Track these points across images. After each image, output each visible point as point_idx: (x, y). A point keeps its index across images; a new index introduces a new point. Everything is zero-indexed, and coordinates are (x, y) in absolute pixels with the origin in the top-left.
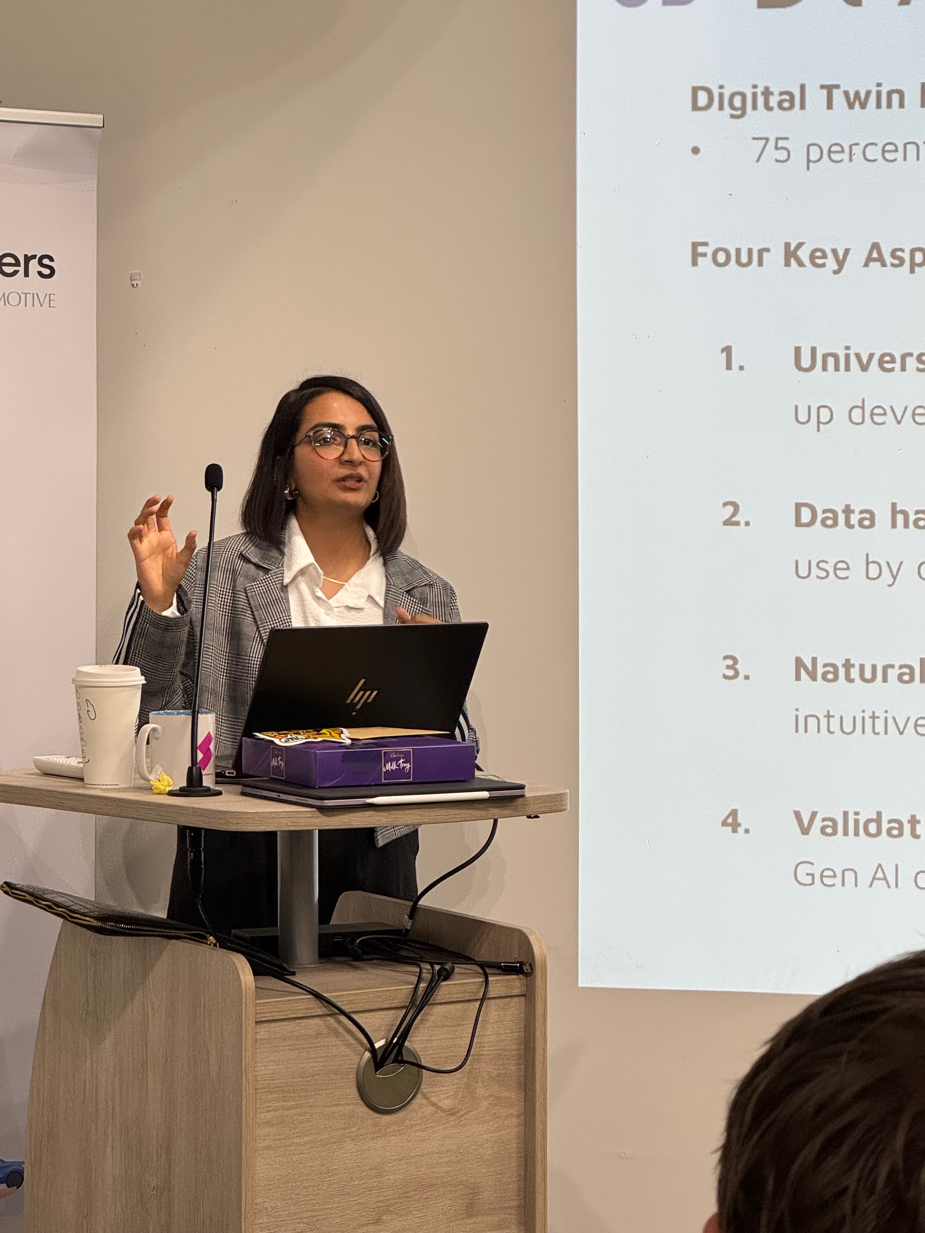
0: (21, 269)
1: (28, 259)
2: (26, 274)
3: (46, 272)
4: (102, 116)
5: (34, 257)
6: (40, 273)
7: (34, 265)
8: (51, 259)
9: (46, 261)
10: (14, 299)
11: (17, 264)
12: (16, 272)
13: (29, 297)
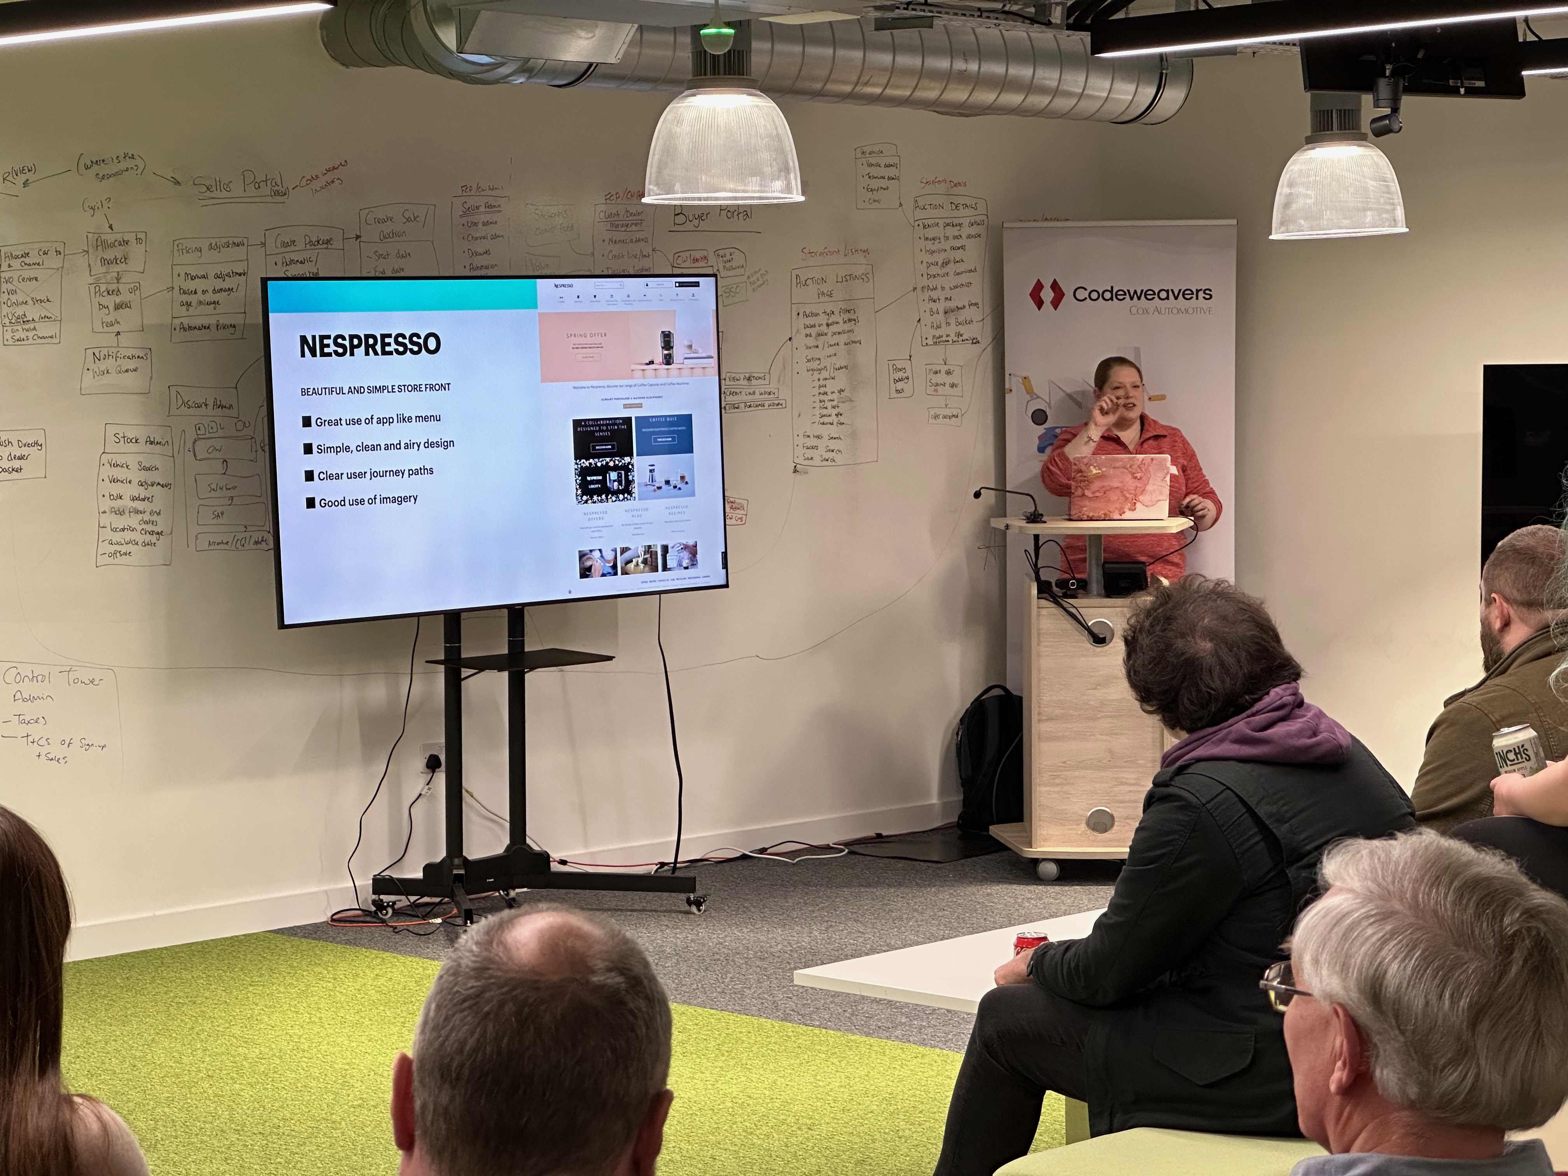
0: (1195, 296)
1: (1198, 291)
2: (1197, 298)
3: (1208, 297)
4: (1234, 222)
5: (1201, 290)
6: (1204, 298)
7: (1201, 294)
8: (1210, 291)
9: (1207, 292)
10: (1191, 311)
11: (1193, 294)
12: (1192, 298)
13: (1199, 309)
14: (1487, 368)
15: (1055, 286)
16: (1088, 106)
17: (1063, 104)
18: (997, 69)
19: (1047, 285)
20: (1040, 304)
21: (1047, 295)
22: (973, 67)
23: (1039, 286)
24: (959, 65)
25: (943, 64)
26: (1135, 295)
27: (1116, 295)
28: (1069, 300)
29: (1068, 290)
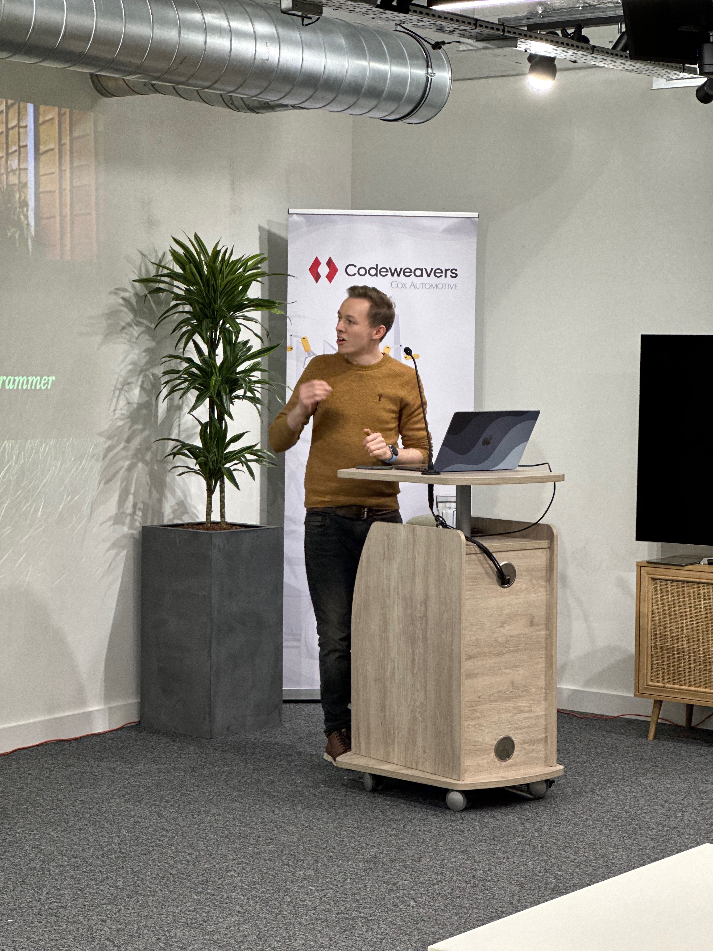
0: (444, 274)
1: (446, 270)
2: (446, 277)
3: (454, 275)
4: (478, 213)
5: (449, 270)
6: (451, 276)
7: (449, 273)
8: (456, 270)
9: (454, 271)
10: (440, 286)
11: (442, 272)
12: (441, 276)
13: (447, 285)
15: (330, 263)
19: (324, 262)
20: (317, 277)
21: (324, 270)
23: (317, 263)
26: (395, 272)
27: (380, 272)
28: (340, 275)
29: (340, 266)
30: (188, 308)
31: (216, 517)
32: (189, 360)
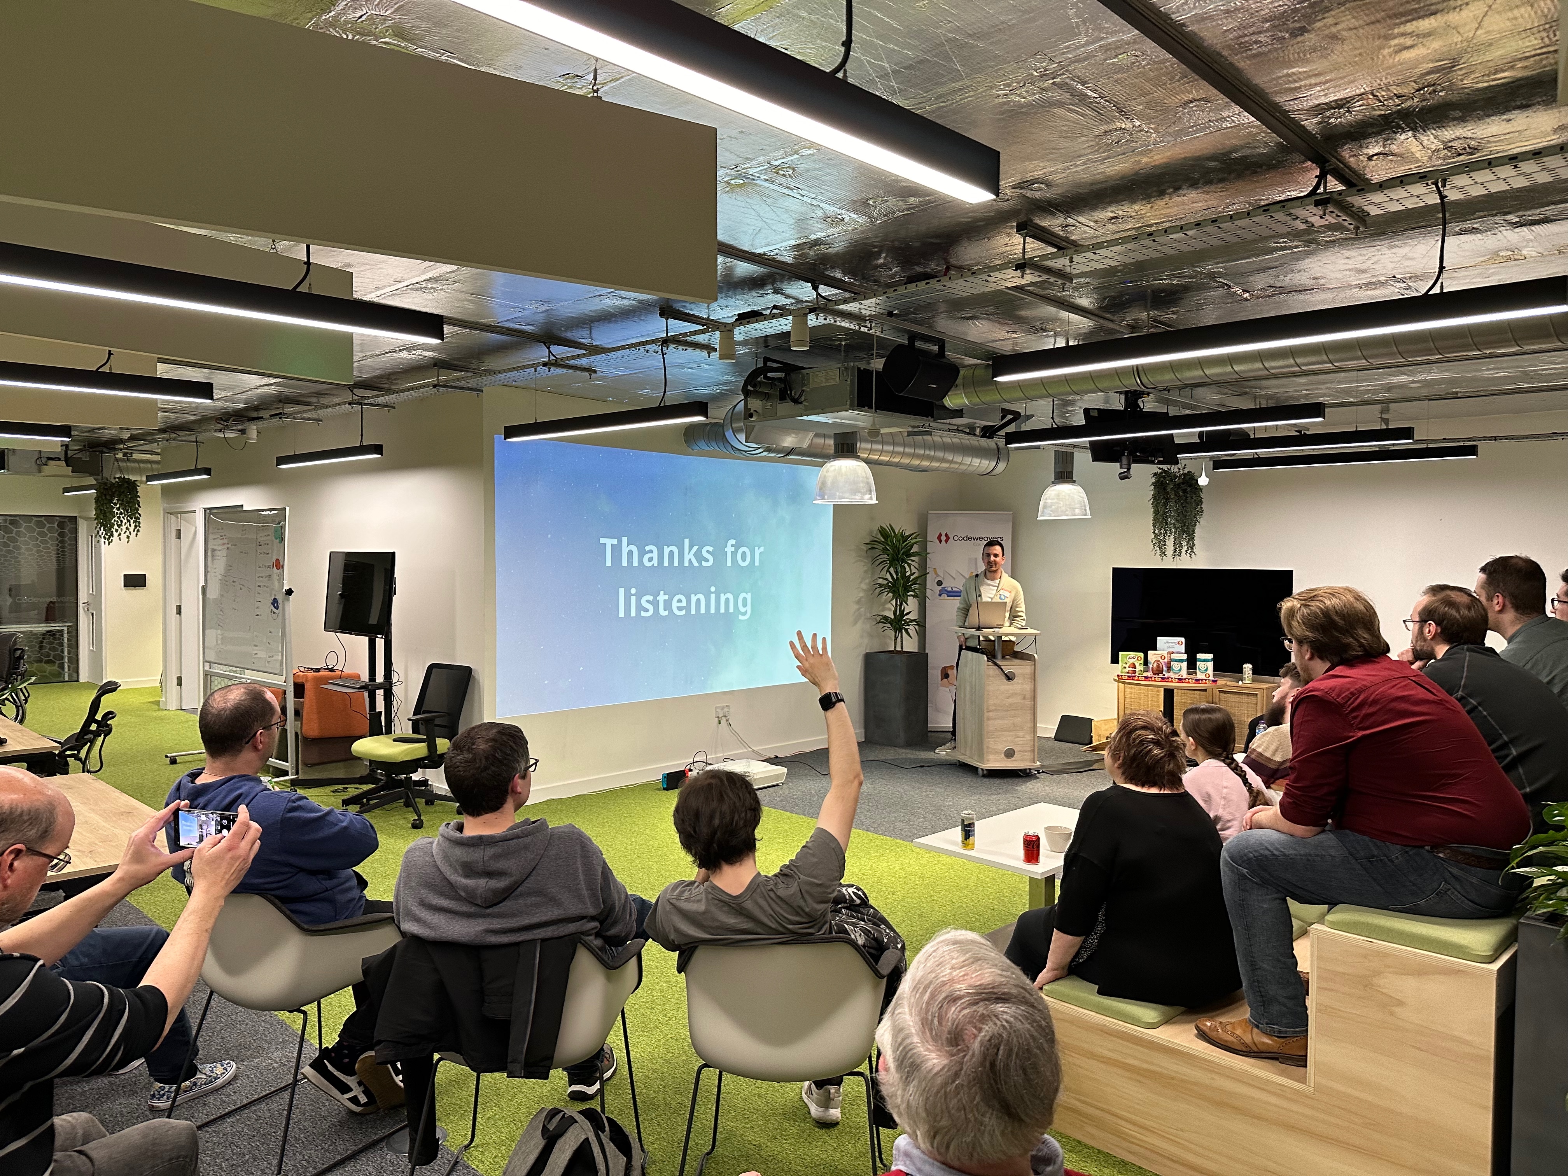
4: (1012, 512)
14: (1114, 569)
15: (946, 535)
16: (971, 469)
17: (963, 467)
18: (940, 454)
19: (944, 534)
20: (940, 541)
21: (943, 538)
22: (932, 453)
23: (940, 535)
24: (927, 452)
25: (922, 452)
26: (975, 539)
27: (969, 539)
28: (951, 540)
29: (951, 536)
30: (886, 556)
31: (899, 649)
32: (887, 579)
